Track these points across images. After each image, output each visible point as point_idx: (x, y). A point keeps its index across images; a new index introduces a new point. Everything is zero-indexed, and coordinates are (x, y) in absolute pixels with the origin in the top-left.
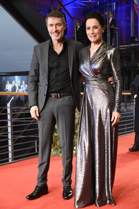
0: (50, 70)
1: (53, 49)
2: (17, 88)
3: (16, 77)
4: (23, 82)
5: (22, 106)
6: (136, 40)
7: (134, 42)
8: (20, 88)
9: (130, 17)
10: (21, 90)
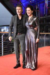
0: (17, 25)
1: (18, 18)
2: (5, 31)
3: (5, 27)
4: (7, 29)
5: (7, 37)
6: (46, 15)
7: (45, 16)
8: (6, 30)
9: (44, 8)
10: (6, 31)
